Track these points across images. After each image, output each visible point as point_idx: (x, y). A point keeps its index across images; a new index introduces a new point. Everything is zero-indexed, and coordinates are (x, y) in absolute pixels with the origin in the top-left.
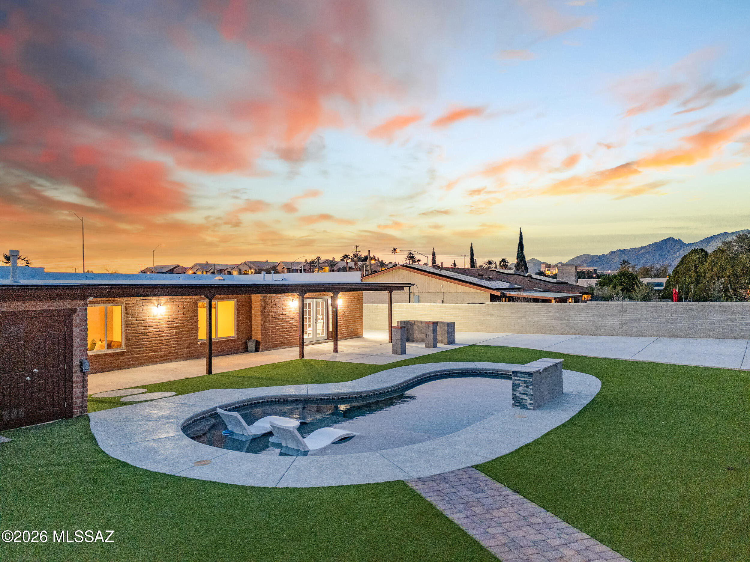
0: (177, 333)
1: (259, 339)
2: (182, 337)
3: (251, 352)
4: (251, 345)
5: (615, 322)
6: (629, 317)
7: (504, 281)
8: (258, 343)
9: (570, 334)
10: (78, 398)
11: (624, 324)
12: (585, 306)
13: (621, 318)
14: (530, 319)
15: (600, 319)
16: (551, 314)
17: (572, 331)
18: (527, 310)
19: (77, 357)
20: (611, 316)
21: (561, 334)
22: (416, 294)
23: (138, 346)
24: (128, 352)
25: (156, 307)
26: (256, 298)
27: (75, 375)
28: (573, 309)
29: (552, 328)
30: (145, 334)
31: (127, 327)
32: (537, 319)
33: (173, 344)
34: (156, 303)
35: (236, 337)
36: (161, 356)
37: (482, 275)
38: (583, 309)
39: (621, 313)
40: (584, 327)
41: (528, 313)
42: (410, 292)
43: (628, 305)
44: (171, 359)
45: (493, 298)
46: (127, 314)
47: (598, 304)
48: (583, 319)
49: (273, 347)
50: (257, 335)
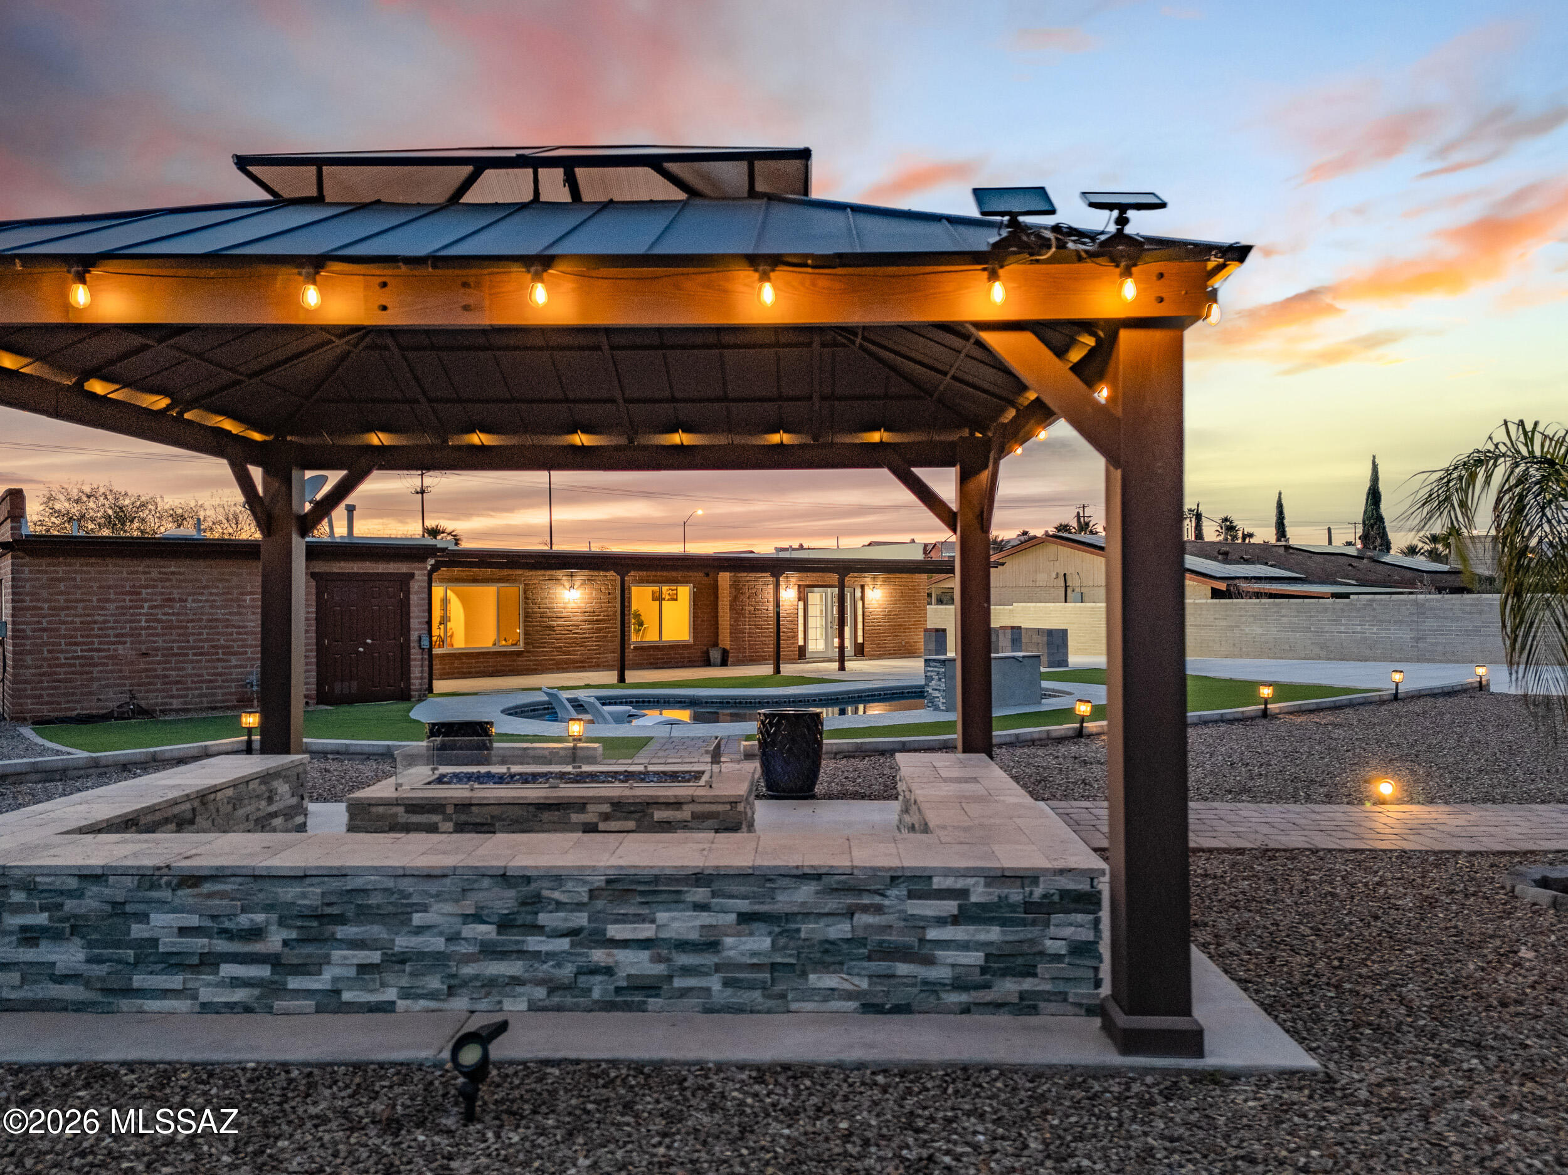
0: (599, 630)
1: (728, 647)
2: (606, 637)
3: (715, 666)
4: (715, 655)
5: (1404, 635)
6: (1431, 623)
7: (1271, 566)
8: (725, 654)
9: (1320, 658)
10: (417, 678)
11: (1419, 639)
12: (1347, 604)
13: (1414, 626)
14: (1247, 630)
15: (1375, 629)
16: (1285, 620)
17: (1323, 654)
18: (1243, 613)
19: (416, 630)
20: (1395, 622)
21: (1305, 659)
22: (1078, 590)
23: (543, 645)
24: (528, 652)
25: (566, 592)
26: (725, 579)
27: (412, 651)
28: (1326, 610)
29: (1287, 647)
30: (551, 628)
31: (526, 617)
32: (1259, 631)
33: (593, 645)
34: (567, 585)
35: (692, 641)
36: (574, 662)
37: (1226, 554)
38: (1342, 610)
39: (1415, 618)
40: (1345, 644)
41: (1244, 619)
42: (1066, 587)
43: (1427, 600)
44: (590, 667)
45: (1216, 594)
46: (526, 598)
47: (1370, 600)
48: (1342, 629)
49: (751, 660)
50: (725, 641)
